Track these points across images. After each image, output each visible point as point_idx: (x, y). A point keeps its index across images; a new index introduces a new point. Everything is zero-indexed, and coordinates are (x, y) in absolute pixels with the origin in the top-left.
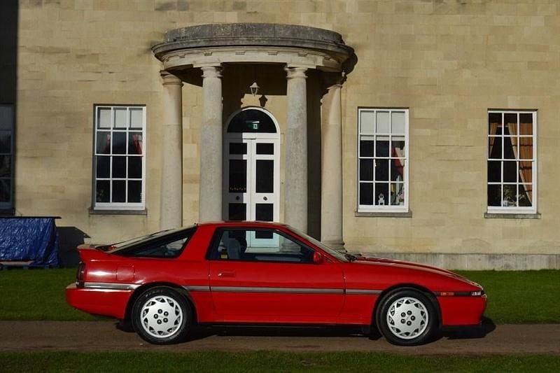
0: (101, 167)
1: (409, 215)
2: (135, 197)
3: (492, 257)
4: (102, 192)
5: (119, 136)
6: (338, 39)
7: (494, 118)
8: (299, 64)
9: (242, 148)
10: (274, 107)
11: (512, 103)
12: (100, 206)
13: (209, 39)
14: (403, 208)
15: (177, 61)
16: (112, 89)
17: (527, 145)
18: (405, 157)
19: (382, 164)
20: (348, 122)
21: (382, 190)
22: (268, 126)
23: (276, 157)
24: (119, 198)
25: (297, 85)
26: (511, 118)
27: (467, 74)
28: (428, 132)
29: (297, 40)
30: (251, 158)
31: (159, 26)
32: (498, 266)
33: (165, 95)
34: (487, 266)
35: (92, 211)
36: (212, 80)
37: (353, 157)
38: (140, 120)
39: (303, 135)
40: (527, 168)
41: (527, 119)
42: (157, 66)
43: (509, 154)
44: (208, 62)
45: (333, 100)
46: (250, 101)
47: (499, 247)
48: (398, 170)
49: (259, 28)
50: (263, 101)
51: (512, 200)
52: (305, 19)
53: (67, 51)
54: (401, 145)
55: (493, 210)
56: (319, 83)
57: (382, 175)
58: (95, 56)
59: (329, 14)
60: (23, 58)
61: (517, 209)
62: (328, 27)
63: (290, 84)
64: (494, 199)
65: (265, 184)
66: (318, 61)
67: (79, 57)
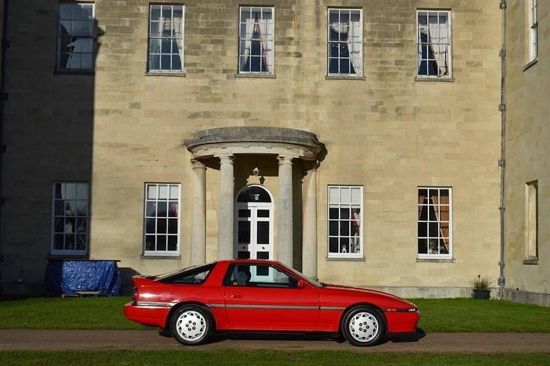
0: (149, 226)
1: (363, 260)
2: (173, 246)
3: (422, 289)
4: (149, 243)
5: (162, 204)
6: (314, 137)
7: (422, 193)
8: (287, 155)
9: (248, 213)
10: (270, 184)
11: (435, 182)
12: (148, 253)
13: (225, 137)
14: (359, 255)
15: (202, 152)
16: (158, 172)
17: (445, 211)
18: (360, 219)
19: (345, 224)
20: (321, 194)
21: (345, 242)
22: (265, 198)
23: (271, 219)
24: (162, 247)
25: (285, 169)
26: (434, 193)
27: (403, 162)
28: (377, 202)
29: (286, 138)
30: (254, 220)
31: (190, 129)
32: (426, 295)
33: (194, 176)
34: (418, 295)
35: (143, 256)
36: (227, 166)
37: (324, 219)
38: (177, 193)
39: (290, 204)
40: (446, 227)
41: (445, 193)
42: (189, 156)
43: (433, 217)
44: (224, 153)
45: (311, 180)
46: (253, 180)
47: (427, 282)
48: (355, 229)
49: (259, 130)
50: (262, 181)
51: (435, 250)
52: (291, 124)
53: (126, 145)
54: (358, 211)
55: (422, 256)
56: (301, 168)
57: (345, 232)
58: (145, 149)
59: (308, 121)
60: (97, 150)
61: (439, 256)
62: (308, 130)
63: (281, 169)
64: (422, 248)
65: (263, 238)
66: (300, 153)
67: (135, 149)
